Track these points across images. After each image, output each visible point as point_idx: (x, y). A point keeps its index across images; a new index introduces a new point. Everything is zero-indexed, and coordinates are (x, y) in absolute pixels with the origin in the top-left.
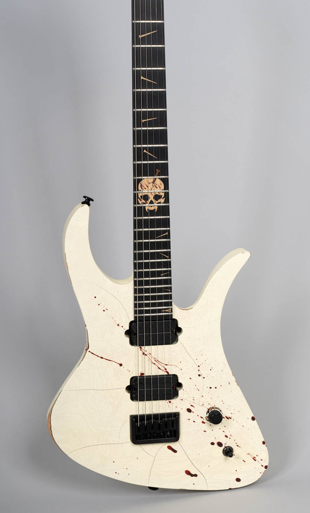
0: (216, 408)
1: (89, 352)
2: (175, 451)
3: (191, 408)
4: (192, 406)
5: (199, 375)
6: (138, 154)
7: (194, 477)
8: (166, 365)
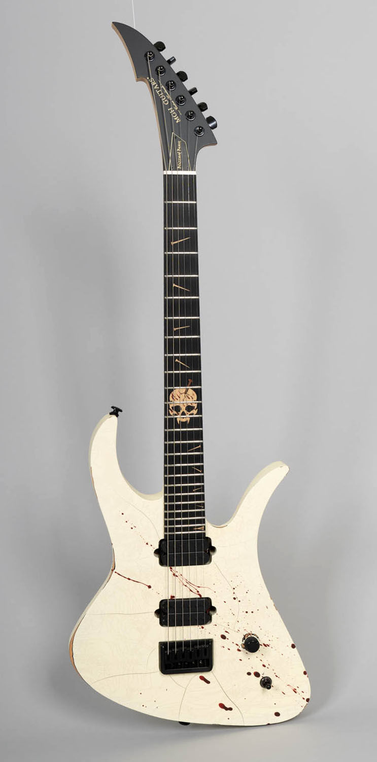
0: (253, 634)
1: (116, 572)
2: (208, 682)
3: (226, 634)
4: (226, 632)
5: (235, 599)
6: (169, 364)
7: (229, 711)
8: (199, 587)
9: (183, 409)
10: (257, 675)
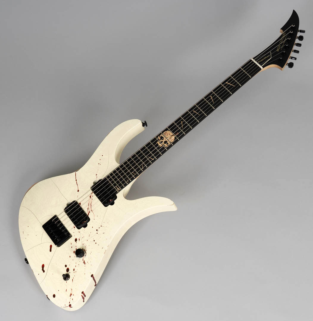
0: (86, 252)
1: (75, 173)
2: (51, 251)
4: (79, 239)
5: (97, 230)
6: (178, 121)
7: (42, 271)
8: (92, 211)
9: (164, 141)
10: (68, 270)
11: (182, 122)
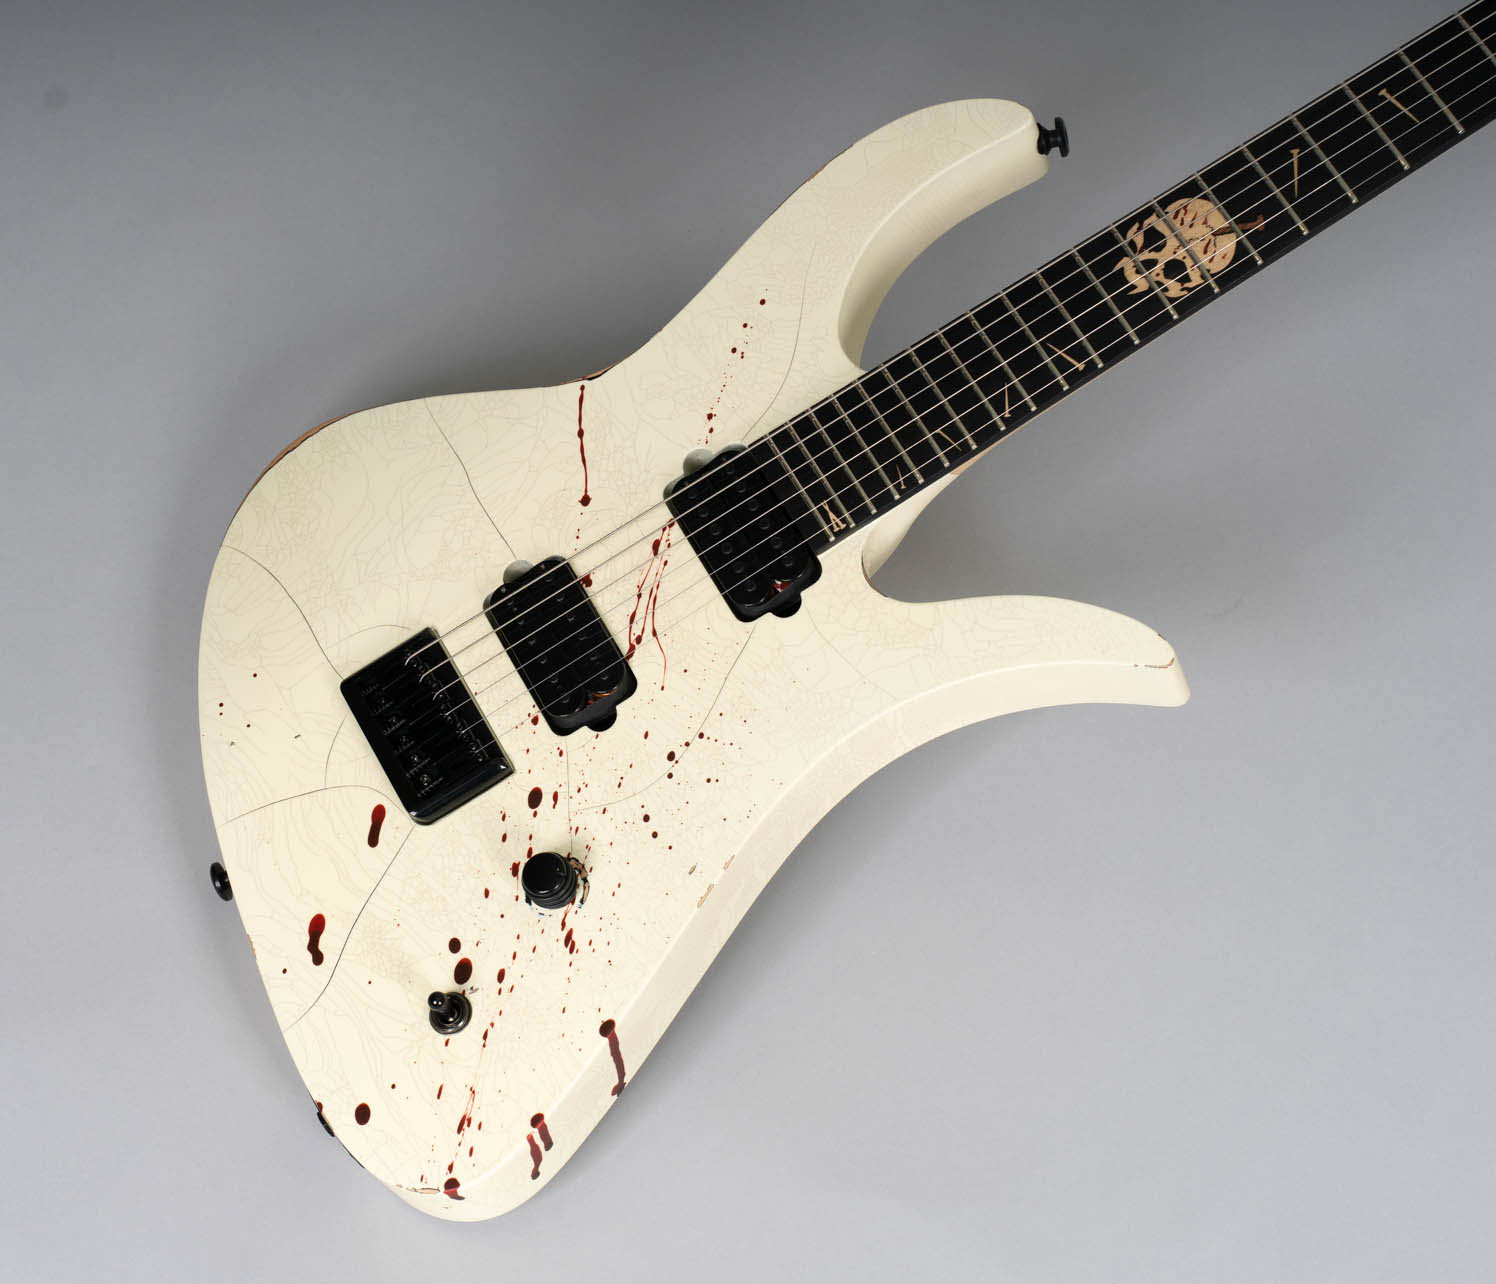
0: (585, 880)
1: (583, 388)
2: (373, 840)
3: (547, 799)
4: (555, 797)
5: (671, 756)
6: (1274, 143)
7: (309, 956)
8: (654, 633)
9: (1164, 257)
10: (463, 971)
11: (1295, 152)
